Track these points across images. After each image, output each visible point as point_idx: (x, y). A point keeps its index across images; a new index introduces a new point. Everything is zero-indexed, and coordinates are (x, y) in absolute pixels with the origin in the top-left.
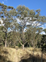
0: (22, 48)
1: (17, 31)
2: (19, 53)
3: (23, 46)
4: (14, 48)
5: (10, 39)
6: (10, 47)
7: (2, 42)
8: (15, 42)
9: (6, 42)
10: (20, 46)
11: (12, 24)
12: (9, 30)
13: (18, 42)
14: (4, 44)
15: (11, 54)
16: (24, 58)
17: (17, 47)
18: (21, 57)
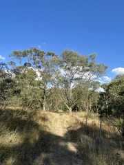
0: (68, 113)
1: (60, 87)
2: (64, 120)
3: (70, 109)
4: (57, 112)
5: (51, 99)
6: (50, 111)
7: (39, 103)
8: (57, 103)
9: (45, 103)
10: (65, 110)
11: (53, 77)
12: (49, 86)
13: (62, 103)
14: (42, 106)
15: (53, 122)
16: (71, 129)
17: (61, 111)
18: (68, 126)
